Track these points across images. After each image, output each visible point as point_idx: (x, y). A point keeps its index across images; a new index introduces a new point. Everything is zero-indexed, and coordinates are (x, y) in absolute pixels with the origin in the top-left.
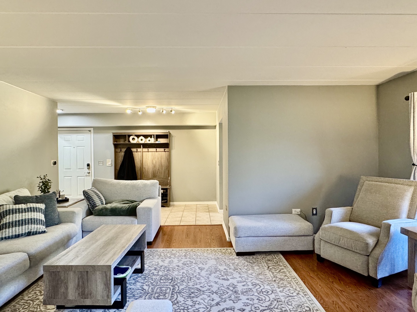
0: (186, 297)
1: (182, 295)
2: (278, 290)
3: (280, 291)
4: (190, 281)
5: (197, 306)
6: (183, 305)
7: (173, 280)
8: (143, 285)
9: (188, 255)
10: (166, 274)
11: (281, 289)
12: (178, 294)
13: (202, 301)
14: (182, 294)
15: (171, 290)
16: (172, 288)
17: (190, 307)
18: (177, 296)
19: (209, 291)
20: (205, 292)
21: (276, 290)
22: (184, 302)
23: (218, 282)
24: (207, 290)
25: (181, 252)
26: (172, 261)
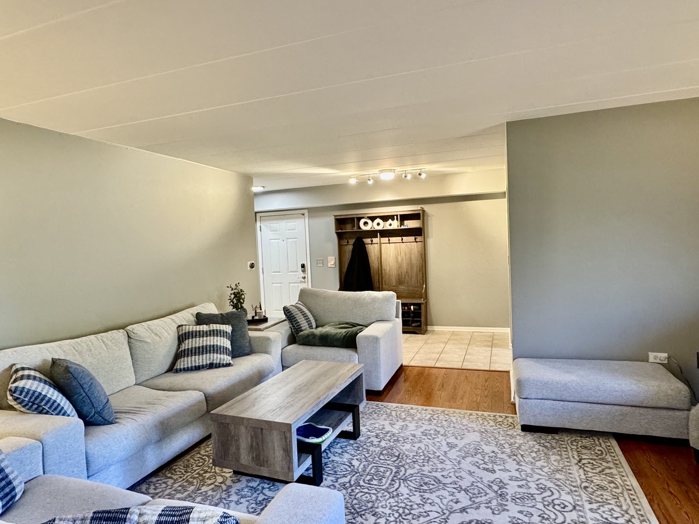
0: (414, 489)
1: (408, 484)
2: (588, 506)
3: (591, 510)
4: (426, 464)
5: (427, 507)
6: (405, 501)
7: (400, 457)
8: (353, 458)
9: (435, 419)
10: (391, 446)
11: (595, 506)
12: (402, 481)
13: (438, 501)
14: (409, 482)
15: (393, 473)
16: (394, 470)
17: (415, 506)
18: (400, 485)
19: (455, 486)
20: (447, 485)
21: (582, 506)
22: (408, 496)
23: (474, 473)
24: (451, 484)
25: (425, 413)
26: (407, 426)
